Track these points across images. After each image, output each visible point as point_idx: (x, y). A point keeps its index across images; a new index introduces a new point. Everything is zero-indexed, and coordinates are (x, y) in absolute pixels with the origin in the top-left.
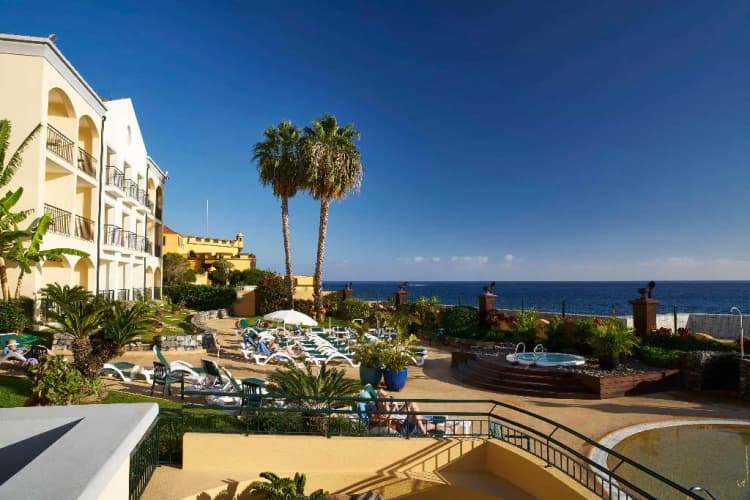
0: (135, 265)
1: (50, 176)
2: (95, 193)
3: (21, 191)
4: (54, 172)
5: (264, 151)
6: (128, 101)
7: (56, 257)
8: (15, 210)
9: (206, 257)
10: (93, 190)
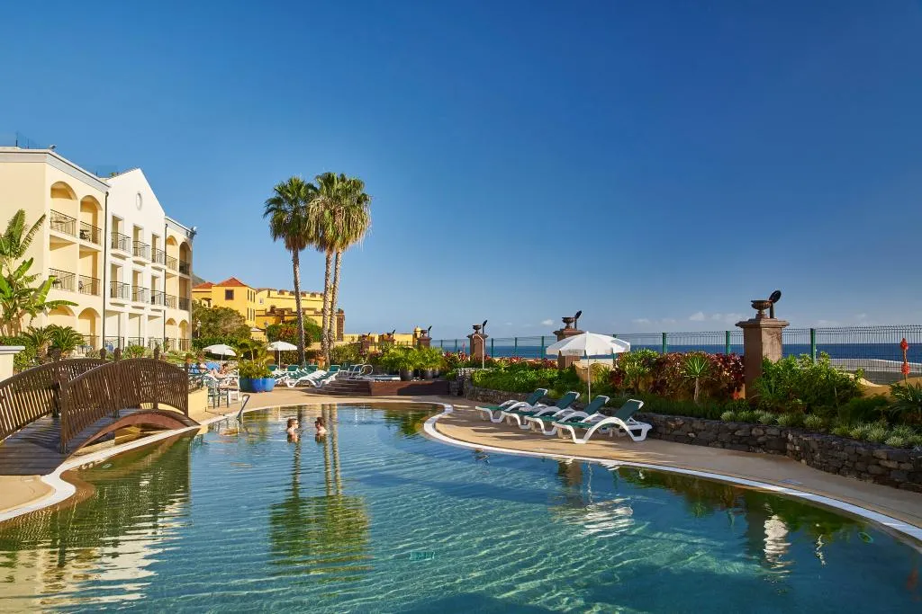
0: (150, 318)
1: (53, 246)
2: (100, 256)
3: (32, 259)
4: (56, 244)
5: (275, 206)
6: (139, 171)
7: (60, 307)
8: (28, 274)
9: (286, 313)
10: (99, 253)
